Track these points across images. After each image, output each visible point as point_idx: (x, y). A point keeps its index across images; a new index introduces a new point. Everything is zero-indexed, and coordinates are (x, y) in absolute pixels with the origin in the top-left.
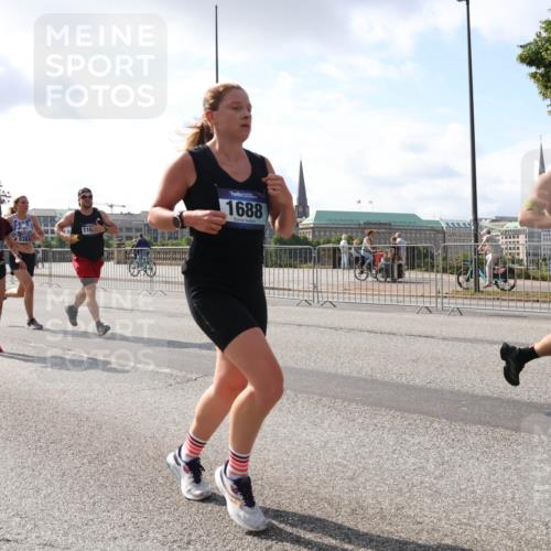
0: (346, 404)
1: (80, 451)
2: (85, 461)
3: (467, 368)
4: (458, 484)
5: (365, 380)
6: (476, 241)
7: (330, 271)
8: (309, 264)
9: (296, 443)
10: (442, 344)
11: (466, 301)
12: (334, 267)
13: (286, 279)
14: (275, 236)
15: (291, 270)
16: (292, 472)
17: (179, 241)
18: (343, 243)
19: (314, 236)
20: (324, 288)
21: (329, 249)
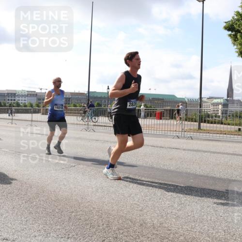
1: (21, 198)
3: (193, 163)
4: (187, 213)
5: (149, 168)
6: (200, 107)
10: (183, 152)
11: (195, 134)
16: (115, 207)
17: (70, 105)
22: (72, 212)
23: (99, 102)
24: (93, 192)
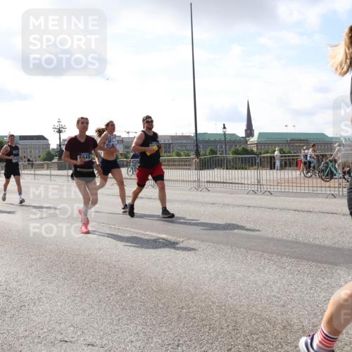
0: (279, 257)
1: (110, 287)
2: (113, 293)
5: (292, 242)
7: (268, 171)
8: (255, 167)
9: (247, 282)
10: (343, 218)
12: (271, 169)
13: (240, 177)
14: (233, 150)
15: (243, 171)
16: (245, 302)
17: (171, 154)
18: (276, 153)
19: (257, 149)
20: (264, 182)
21: (267, 157)
22: (183, 308)
23: (213, 148)
24: (211, 279)
